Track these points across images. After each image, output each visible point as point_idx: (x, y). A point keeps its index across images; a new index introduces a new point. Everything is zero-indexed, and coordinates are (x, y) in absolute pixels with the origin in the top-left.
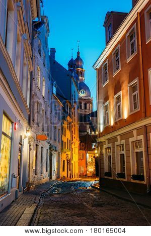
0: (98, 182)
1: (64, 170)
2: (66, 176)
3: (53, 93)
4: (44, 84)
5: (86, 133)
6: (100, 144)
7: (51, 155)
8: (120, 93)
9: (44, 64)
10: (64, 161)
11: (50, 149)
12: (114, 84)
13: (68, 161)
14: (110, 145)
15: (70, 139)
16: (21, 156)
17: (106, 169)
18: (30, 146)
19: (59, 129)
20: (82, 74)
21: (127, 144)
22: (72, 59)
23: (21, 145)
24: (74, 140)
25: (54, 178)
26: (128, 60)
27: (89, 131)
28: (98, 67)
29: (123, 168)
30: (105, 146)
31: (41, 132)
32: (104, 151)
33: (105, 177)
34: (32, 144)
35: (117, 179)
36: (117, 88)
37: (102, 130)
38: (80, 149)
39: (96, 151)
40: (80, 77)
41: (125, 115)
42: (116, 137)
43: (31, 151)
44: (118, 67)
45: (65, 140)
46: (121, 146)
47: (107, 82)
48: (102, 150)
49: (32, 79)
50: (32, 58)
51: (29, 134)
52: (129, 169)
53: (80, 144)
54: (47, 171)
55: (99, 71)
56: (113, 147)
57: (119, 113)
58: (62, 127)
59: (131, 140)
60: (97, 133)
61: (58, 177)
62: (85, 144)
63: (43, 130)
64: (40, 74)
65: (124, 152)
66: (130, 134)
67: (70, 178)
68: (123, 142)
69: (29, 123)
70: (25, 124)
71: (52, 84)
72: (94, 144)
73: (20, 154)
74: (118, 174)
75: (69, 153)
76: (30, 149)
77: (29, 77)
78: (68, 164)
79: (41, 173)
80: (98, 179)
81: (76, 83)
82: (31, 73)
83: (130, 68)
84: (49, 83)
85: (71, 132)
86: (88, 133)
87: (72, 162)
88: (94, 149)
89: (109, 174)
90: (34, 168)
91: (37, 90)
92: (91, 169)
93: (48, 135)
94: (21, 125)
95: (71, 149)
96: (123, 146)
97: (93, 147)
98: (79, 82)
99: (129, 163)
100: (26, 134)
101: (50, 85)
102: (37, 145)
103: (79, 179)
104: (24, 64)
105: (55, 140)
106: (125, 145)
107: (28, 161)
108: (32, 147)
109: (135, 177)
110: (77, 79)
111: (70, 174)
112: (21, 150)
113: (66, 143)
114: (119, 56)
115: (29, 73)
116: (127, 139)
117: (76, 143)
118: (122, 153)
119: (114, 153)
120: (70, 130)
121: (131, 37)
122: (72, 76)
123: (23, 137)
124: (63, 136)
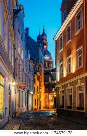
0: (56, 111)
1: (35, 105)
2: (37, 108)
3: (28, 58)
4: (22, 52)
5: (49, 82)
6: (57, 89)
7: (28, 96)
8: (71, 56)
9: (22, 39)
10: (36, 99)
11: (27, 92)
12: (67, 50)
13: (38, 99)
14: (64, 89)
15: (39, 86)
16: (10, 97)
17: (61, 104)
18: (15, 91)
19: (32, 80)
20: (46, 44)
21: (74, 89)
22: (40, 34)
23: (10, 90)
24: (42, 87)
25: (30, 109)
26: (76, 34)
27: (50, 81)
28: (56, 39)
29: (71, 103)
30: (60, 90)
31: (21, 82)
32: (59, 93)
33: (60, 108)
34: (16, 89)
35: (67, 109)
36: (69, 53)
37: (58, 80)
38: (45, 92)
39: (55, 93)
40: (45, 47)
41: (73, 70)
42: (67, 85)
43: (16, 94)
44: (70, 39)
45: (36, 86)
46: (70, 90)
47: (62, 49)
48: (58, 92)
49: (15, 49)
50: (14, 35)
51: (14, 84)
52: (75, 103)
53: (45, 89)
54: (25, 106)
55: (57, 42)
56: (66, 91)
57: (70, 69)
58: (34, 79)
59: (77, 86)
60: (55, 82)
61: (32, 108)
62: (48, 89)
63: (22, 81)
64: (19, 46)
65: (72, 94)
66: (76, 82)
67: (39, 109)
68: (72, 87)
69: (14, 77)
70: (12, 78)
71: (27, 52)
72: (54, 89)
73: (9, 96)
74: (68, 106)
75: (39, 95)
76: (15, 93)
77: (13, 47)
78: (38, 101)
79: (22, 106)
80: (56, 110)
81: (42, 50)
82: (14, 45)
83: (77, 39)
84: (25, 51)
85: (40, 82)
86: (50, 82)
87: (41, 100)
88: (54, 92)
89: (62, 107)
90: (18, 104)
91: (18, 56)
92: (52, 104)
93: (26, 84)
94: (9, 78)
95: (40, 92)
96: (71, 90)
97: (53, 91)
98: (44, 50)
99: (75, 100)
100: (13, 84)
101: (26, 53)
102: (19, 90)
103: (44, 109)
104: (9, 39)
105: (30, 87)
106: (72, 89)
107: (15, 100)
108: (16, 91)
109: (78, 108)
110: (43, 48)
111: (39, 107)
112: (10, 93)
113: (37, 89)
114: (71, 31)
115: (12, 46)
116: (74, 86)
117: (43, 89)
118: (71, 94)
119: (66, 94)
120: (39, 80)
121: (79, 17)
122: (39, 46)
123: (11, 86)
124: (35, 84)
